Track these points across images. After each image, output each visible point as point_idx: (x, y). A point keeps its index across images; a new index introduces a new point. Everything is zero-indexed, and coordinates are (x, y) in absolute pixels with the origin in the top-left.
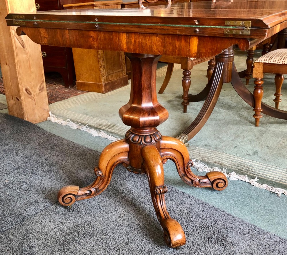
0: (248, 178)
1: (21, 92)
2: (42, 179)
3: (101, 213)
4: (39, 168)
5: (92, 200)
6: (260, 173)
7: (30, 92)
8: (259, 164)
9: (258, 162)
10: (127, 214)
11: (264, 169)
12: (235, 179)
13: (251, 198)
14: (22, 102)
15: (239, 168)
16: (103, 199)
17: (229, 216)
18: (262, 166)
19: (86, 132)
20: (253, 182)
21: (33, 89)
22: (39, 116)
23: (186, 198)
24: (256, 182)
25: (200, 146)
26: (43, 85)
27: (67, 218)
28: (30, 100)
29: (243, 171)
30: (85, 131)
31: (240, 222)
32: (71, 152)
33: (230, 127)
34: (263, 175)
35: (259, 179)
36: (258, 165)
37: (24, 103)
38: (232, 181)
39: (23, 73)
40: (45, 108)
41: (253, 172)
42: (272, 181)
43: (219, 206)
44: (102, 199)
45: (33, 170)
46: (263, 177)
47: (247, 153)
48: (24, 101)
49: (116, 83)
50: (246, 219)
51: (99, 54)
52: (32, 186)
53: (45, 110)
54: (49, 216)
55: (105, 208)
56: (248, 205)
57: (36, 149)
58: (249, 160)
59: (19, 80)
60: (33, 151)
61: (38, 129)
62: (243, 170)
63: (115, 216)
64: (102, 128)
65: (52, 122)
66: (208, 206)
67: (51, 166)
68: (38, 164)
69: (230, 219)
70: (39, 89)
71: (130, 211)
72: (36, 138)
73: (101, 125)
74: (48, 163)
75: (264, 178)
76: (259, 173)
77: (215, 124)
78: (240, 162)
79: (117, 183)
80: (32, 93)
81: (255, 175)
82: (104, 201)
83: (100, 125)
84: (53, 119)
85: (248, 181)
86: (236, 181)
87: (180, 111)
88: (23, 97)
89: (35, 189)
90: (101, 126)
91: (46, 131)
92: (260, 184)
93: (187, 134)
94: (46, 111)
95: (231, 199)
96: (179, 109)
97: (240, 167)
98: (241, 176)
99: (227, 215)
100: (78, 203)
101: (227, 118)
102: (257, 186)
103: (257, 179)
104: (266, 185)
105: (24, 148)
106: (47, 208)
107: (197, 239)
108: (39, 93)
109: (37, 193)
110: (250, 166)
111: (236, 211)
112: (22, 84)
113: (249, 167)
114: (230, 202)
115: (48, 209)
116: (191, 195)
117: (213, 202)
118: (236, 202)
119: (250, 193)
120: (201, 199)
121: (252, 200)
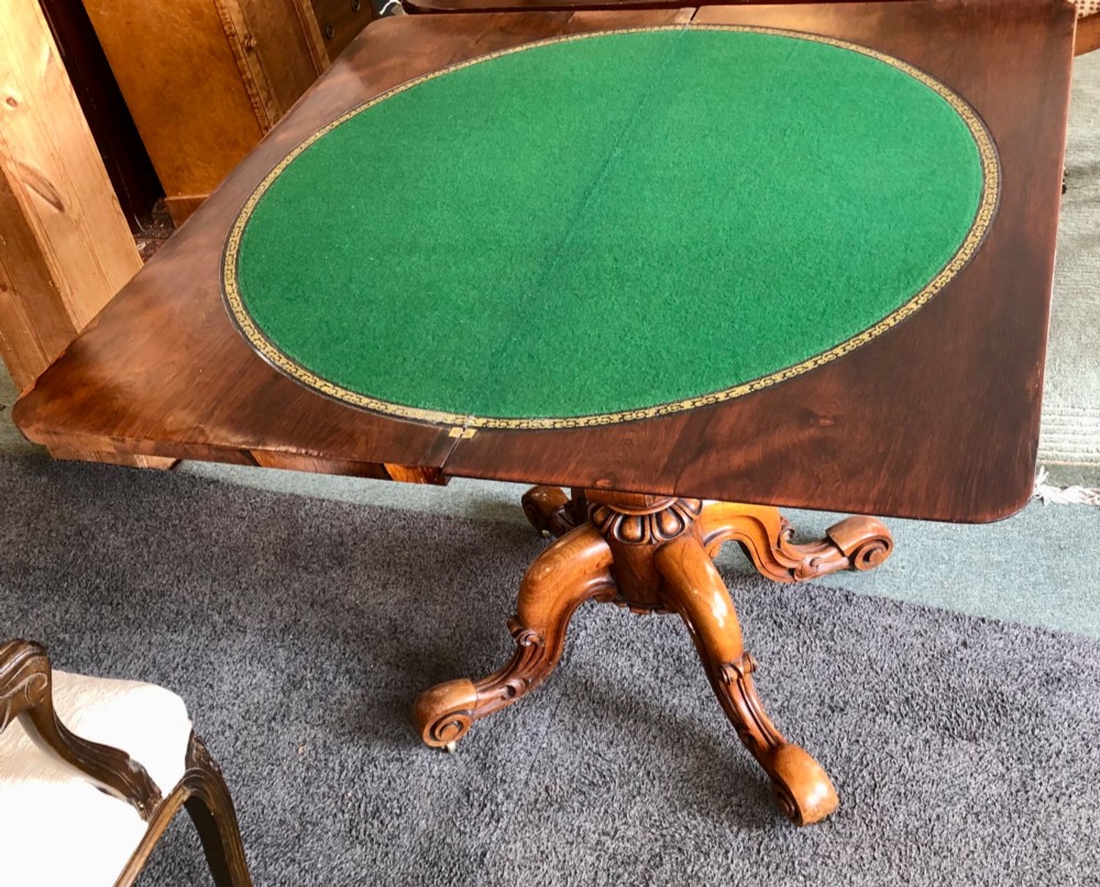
13: (1062, 549)
17: (1043, 637)
23: (893, 615)
24: (1044, 483)
27: (606, 812)
31: (1078, 646)
34: (1049, 453)
42: (1086, 467)
46: (1053, 459)
50: (1087, 630)
51: (250, 82)
56: (1066, 577)
61: (217, 492)
66: (967, 623)
69: (1050, 644)
92: (1059, 489)
95: (1012, 574)
99: (1034, 634)
104: (1076, 486)
107: (1004, 744)
111: (1048, 611)
114: (1016, 585)
116: (900, 599)
117: (973, 602)
118: (1032, 579)
119: (1048, 531)
120: (934, 603)
121: (1068, 557)
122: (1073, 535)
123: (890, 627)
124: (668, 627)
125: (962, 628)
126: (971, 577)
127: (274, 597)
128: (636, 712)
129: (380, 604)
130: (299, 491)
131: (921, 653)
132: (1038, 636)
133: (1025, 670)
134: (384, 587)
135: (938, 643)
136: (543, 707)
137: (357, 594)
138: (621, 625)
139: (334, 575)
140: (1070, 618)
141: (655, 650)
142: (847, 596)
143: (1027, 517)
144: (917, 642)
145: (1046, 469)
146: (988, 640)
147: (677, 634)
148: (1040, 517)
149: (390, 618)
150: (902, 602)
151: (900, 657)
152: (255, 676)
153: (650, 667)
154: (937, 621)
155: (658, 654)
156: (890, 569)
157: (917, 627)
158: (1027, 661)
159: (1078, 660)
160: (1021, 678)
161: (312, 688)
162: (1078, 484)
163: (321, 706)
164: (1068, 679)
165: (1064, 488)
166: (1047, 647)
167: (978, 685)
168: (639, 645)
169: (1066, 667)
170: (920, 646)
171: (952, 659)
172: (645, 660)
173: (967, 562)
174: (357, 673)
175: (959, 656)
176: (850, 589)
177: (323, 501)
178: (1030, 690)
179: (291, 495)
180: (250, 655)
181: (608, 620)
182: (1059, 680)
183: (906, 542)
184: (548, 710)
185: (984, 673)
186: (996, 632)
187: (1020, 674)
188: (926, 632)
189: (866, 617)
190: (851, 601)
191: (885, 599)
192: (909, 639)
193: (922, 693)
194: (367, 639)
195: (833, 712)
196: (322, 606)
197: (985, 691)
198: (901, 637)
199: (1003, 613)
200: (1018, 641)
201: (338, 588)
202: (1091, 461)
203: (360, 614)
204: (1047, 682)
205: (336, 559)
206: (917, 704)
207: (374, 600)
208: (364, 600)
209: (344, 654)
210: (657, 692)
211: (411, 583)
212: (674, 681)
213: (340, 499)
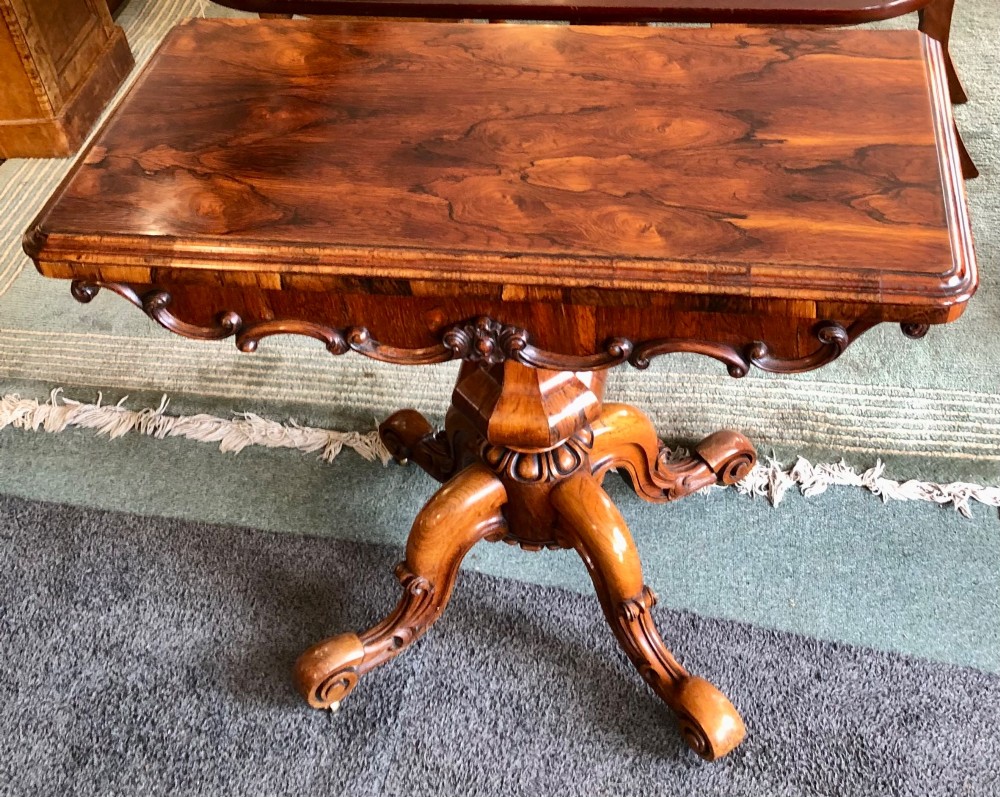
0: (853, 469)
6: (869, 430)
8: (849, 392)
11: (874, 408)
12: (821, 489)
13: (905, 556)
15: (804, 431)
17: (897, 665)
18: (860, 398)
19: (183, 436)
20: (873, 480)
23: (742, 643)
24: (881, 476)
29: (821, 441)
30: (175, 433)
31: (933, 675)
34: (883, 440)
35: (885, 461)
36: (849, 397)
38: (816, 498)
41: (848, 434)
42: (921, 457)
46: (888, 448)
49: (98, 87)
56: (913, 591)
62: (820, 436)
64: (228, 390)
66: (819, 650)
69: (905, 673)
73: (213, 376)
75: (893, 452)
76: (870, 437)
78: (793, 401)
83: (211, 380)
85: (857, 481)
86: (824, 495)
90: (220, 380)
92: (896, 483)
95: (859, 588)
97: (806, 429)
98: (827, 468)
99: (888, 663)
102: (892, 496)
104: (914, 481)
110: (828, 412)
111: (899, 632)
113: (828, 416)
114: (864, 601)
116: (747, 622)
117: (823, 625)
118: (880, 594)
119: (890, 533)
120: (783, 626)
121: (912, 566)
122: (916, 538)
123: (740, 658)
124: (505, 667)
125: (814, 657)
126: (817, 592)
127: (49, 643)
128: (475, 780)
129: (175, 649)
130: (74, 501)
131: (775, 689)
132: (892, 664)
133: (883, 707)
134: (178, 626)
135: (791, 676)
136: (370, 779)
137: (148, 636)
139: (120, 612)
140: (921, 640)
141: (492, 698)
142: (693, 621)
143: (867, 516)
144: (770, 675)
145: (883, 462)
146: (842, 670)
147: (515, 676)
148: (881, 517)
149: (188, 667)
150: (750, 626)
151: (754, 696)
152: (30, 749)
153: (488, 721)
154: (788, 649)
155: (496, 703)
156: (735, 585)
157: (768, 657)
158: (883, 695)
159: (934, 691)
160: (879, 716)
161: (100, 764)
162: (915, 478)
163: (110, 788)
164: (926, 717)
165: (902, 482)
166: (902, 677)
167: (836, 727)
168: (474, 692)
169: (923, 701)
170: (773, 680)
171: (806, 696)
172: (481, 711)
173: (813, 575)
174: (152, 741)
175: (814, 692)
176: (696, 611)
177: (103, 512)
178: (890, 730)
179: (65, 506)
180: (23, 722)
181: (438, 661)
182: (918, 717)
183: (748, 551)
184: (376, 782)
185: (840, 711)
186: (849, 660)
187: (878, 712)
188: (777, 662)
189: (714, 646)
190: (698, 627)
191: (731, 621)
192: (760, 672)
193: (779, 740)
194: (161, 696)
195: (688, 768)
196: (107, 653)
197: (844, 734)
198: (752, 669)
199: (853, 636)
200: (873, 671)
201: (124, 629)
202: (926, 450)
203: (152, 663)
204: (906, 721)
205: (121, 590)
206: (775, 754)
207: (167, 644)
208: (156, 643)
209: (136, 716)
210: (496, 752)
211: (209, 620)
212: (515, 737)
213: (122, 510)
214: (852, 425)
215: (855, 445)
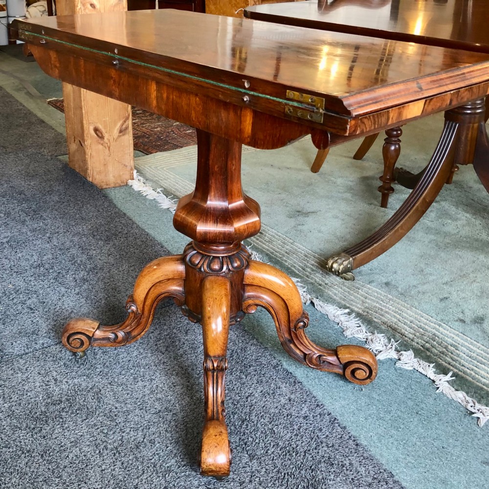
0: (435, 370)
1: (86, 132)
2: (64, 294)
3: (126, 377)
4: (70, 271)
5: (123, 350)
6: (466, 364)
7: (101, 134)
8: (474, 345)
9: (473, 341)
10: (168, 390)
11: (480, 358)
12: (408, 367)
13: (417, 413)
14: (86, 149)
15: (427, 344)
16: (142, 352)
17: (351, 442)
18: (478, 351)
20: (440, 380)
21: (109, 128)
22: (114, 177)
23: (288, 385)
24: (448, 382)
25: (373, 284)
26: (127, 123)
27: (67, 373)
28: (101, 147)
29: (431, 352)
31: (364, 458)
32: (135, 253)
33: (460, 253)
34: (468, 371)
35: (456, 377)
36: (472, 347)
37: (88, 152)
38: (400, 369)
39: (92, 101)
40: (127, 164)
41: (452, 358)
42: (482, 388)
43: (342, 415)
44: (140, 352)
45: (59, 273)
46: (467, 375)
47: (461, 316)
48: (89, 148)
50: (381, 455)
52: (44, 302)
53: (126, 166)
54: (42, 364)
55: (136, 371)
56: (402, 426)
57: (83, 236)
58: (458, 333)
59: (83, 111)
60: (76, 239)
61: (102, 200)
62: (434, 350)
63: (146, 389)
65: (133, 189)
66: (320, 410)
67: (91, 273)
68: (72, 264)
69: (350, 447)
70: (119, 131)
71: (174, 386)
72: (93, 216)
74: (88, 266)
75: (468, 377)
76: (463, 366)
77: (430, 242)
78: (437, 333)
79: (179, 328)
80: (106, 136)
81: (453, 367)
82: (141, 356)
84: (137, 185)
85: (432, 376)
86: (407, 370)
87: (376, 203)
88: (88, 142)
89: (45, 310)
91: (115, 205)
92: (453, 389)
93: (352, 256)
94: (129, 168)
95: (374, 407)
96: (376, 198)
97: (429, 344)
98: (421, 362)
99: (347, 437)
100: (98, 351)
101: (466, 231)
102: (444, 392)
103: (451, 377)
104: (464, 393)
105: (65, 231)
106: (46, 348)
107: (264, 470)
108: (119, 136)
109: (45, 317)
110: (451, 346)
111: (371, 434)
112: (88, 119)
113: (449, 347)
114: (369, 412)
115: (47, 350)
116: (301, 381)
120: (316, 393)
121: (416, 419)
122: (434, 413)
125: (313, 410)
127: (73, 238)
129: (100, 259)
130: (128, 214)
131: (279, 407)
132: (348, 439)
134: (109, 255)
135: (293, 409)
138: (169, 317)
140: (379, 445)
143: (419, 390)
150: (300, 383)
159: (356, 464)
162: (467, 393)
164: (337, 468)
165: (457, 390)
166: (347, 447)
169: (344, 462)
172: (160, 334)
214: (458, 357)
215: (449, 364)
